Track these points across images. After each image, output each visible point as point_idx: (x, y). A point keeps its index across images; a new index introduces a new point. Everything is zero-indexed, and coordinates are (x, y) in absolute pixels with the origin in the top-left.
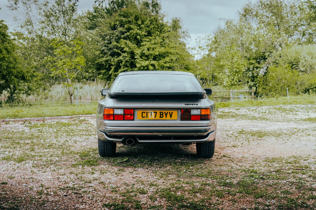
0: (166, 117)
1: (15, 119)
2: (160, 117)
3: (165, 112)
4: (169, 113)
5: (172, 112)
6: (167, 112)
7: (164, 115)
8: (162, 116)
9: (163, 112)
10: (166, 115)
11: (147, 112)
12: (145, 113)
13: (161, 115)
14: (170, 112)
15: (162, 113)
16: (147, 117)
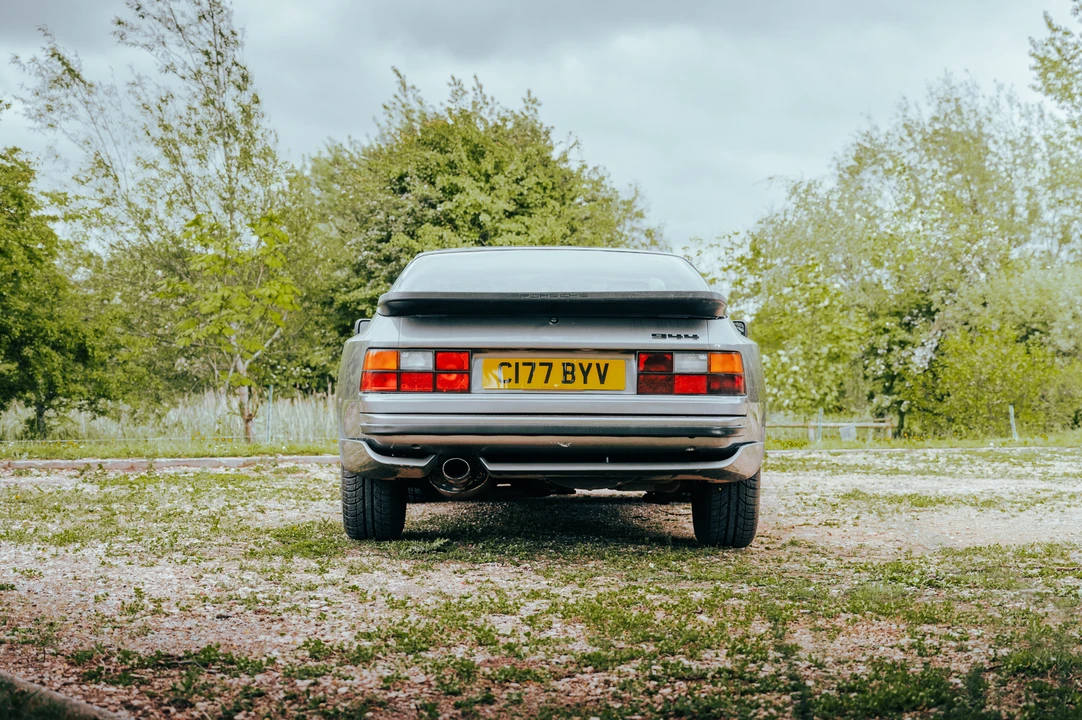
0: (585, 382)
1: (48, 461)
2: (565, 381)
3: (581, 365)
4: (594, 368)
5: (607, 365)
6: (590, 365)
7: (578, 373)
8: (569, 377)
9: (576, 362)
10: (585, 374)
11: (517, 364)
12: (509, 365)
13: (566, 373)
14: (598, 365)
15: (569, 369)
16: (517, 381)
